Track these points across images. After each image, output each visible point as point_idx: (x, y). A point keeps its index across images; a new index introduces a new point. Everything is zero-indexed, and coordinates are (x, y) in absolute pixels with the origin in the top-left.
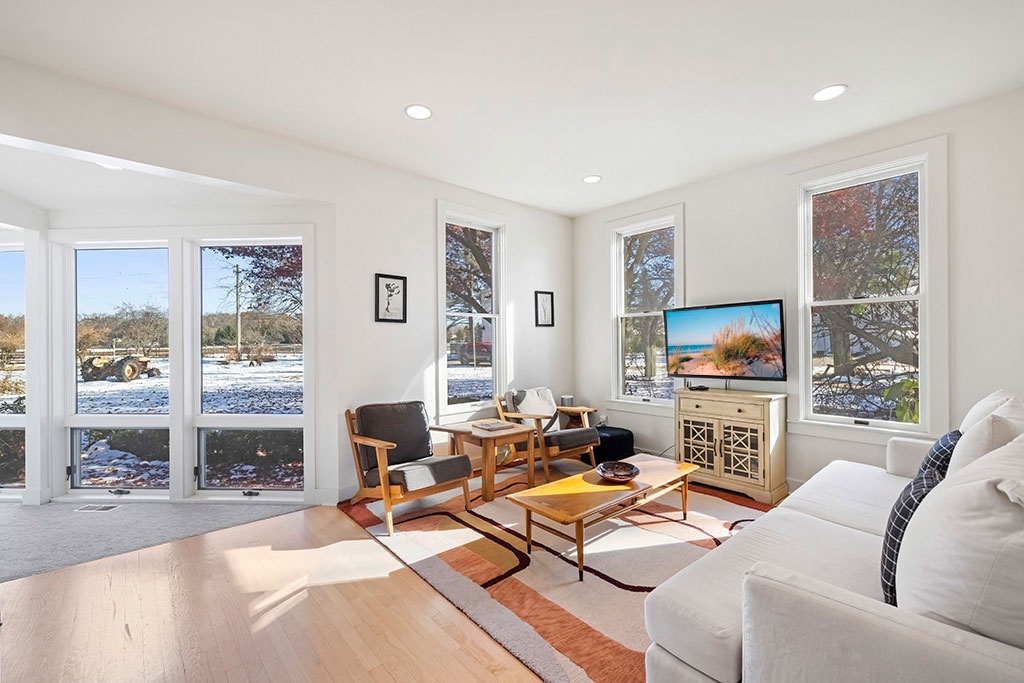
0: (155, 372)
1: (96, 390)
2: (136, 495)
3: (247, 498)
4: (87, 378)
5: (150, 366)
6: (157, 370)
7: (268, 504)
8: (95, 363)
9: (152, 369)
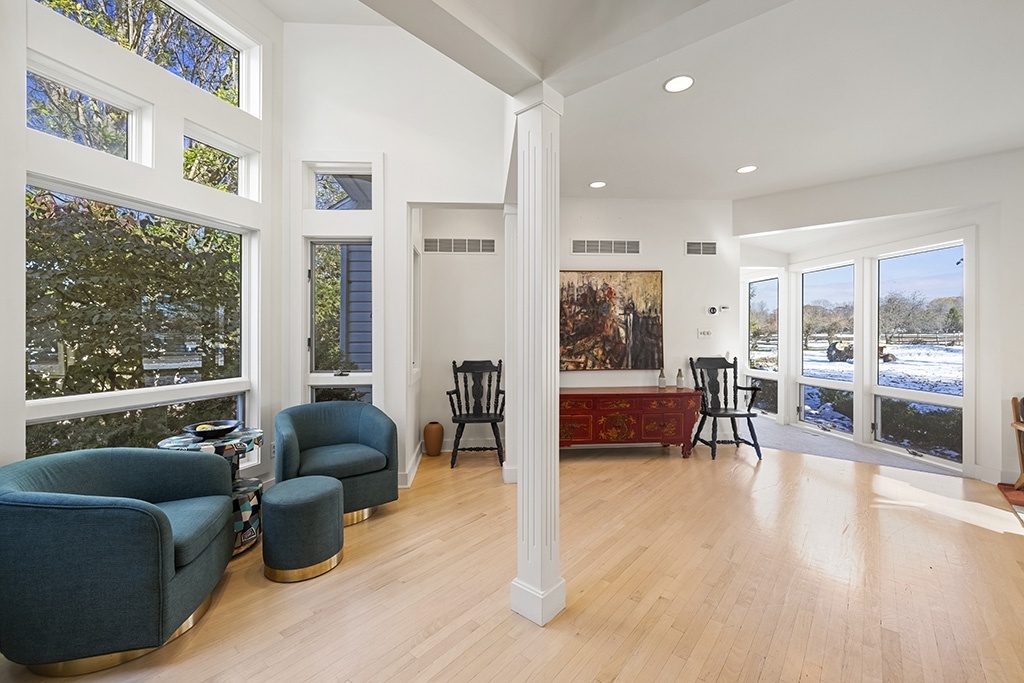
0: (890, 358)
1: (836, 369)
2: (834, 433)
3: (911, 456)
4: (832, 359)
5: (885, 352)
6: (893, 356)
7: (928, 464)
8: (837, 346)
9: (888, 355)
